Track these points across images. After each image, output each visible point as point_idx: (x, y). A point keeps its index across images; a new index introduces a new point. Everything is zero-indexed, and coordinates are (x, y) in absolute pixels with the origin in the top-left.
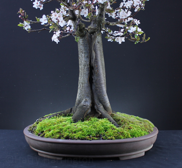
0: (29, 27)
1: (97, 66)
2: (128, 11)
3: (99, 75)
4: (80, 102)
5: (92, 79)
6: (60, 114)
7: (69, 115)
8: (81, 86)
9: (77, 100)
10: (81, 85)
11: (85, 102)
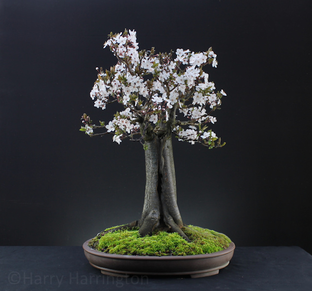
0: (92, 131)
1: (166, 174)
2: (202, 109)
3: (168, 184)
4: (147, 214)
5: (161, 188)
6: (125, 228)
7: (135, 229)
8: (148, 196)
9: (144, 211)
11: (153, 214)
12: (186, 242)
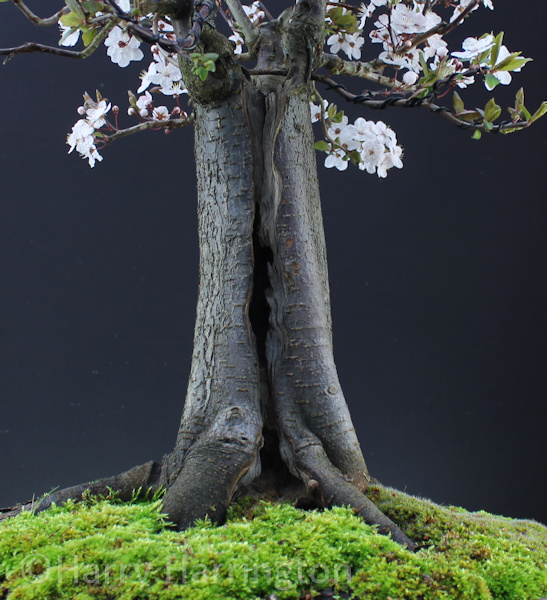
1: (290, 244)
2: (425, 11)
3: (298, 288)
4: (202, 423)
5: (267, 309)
6: (99, 493)
7: (145, 498)
8: (206, 344)
9: (186, 414)
10: (211, 339)
11: (231, 421)
12: (401, 550)
